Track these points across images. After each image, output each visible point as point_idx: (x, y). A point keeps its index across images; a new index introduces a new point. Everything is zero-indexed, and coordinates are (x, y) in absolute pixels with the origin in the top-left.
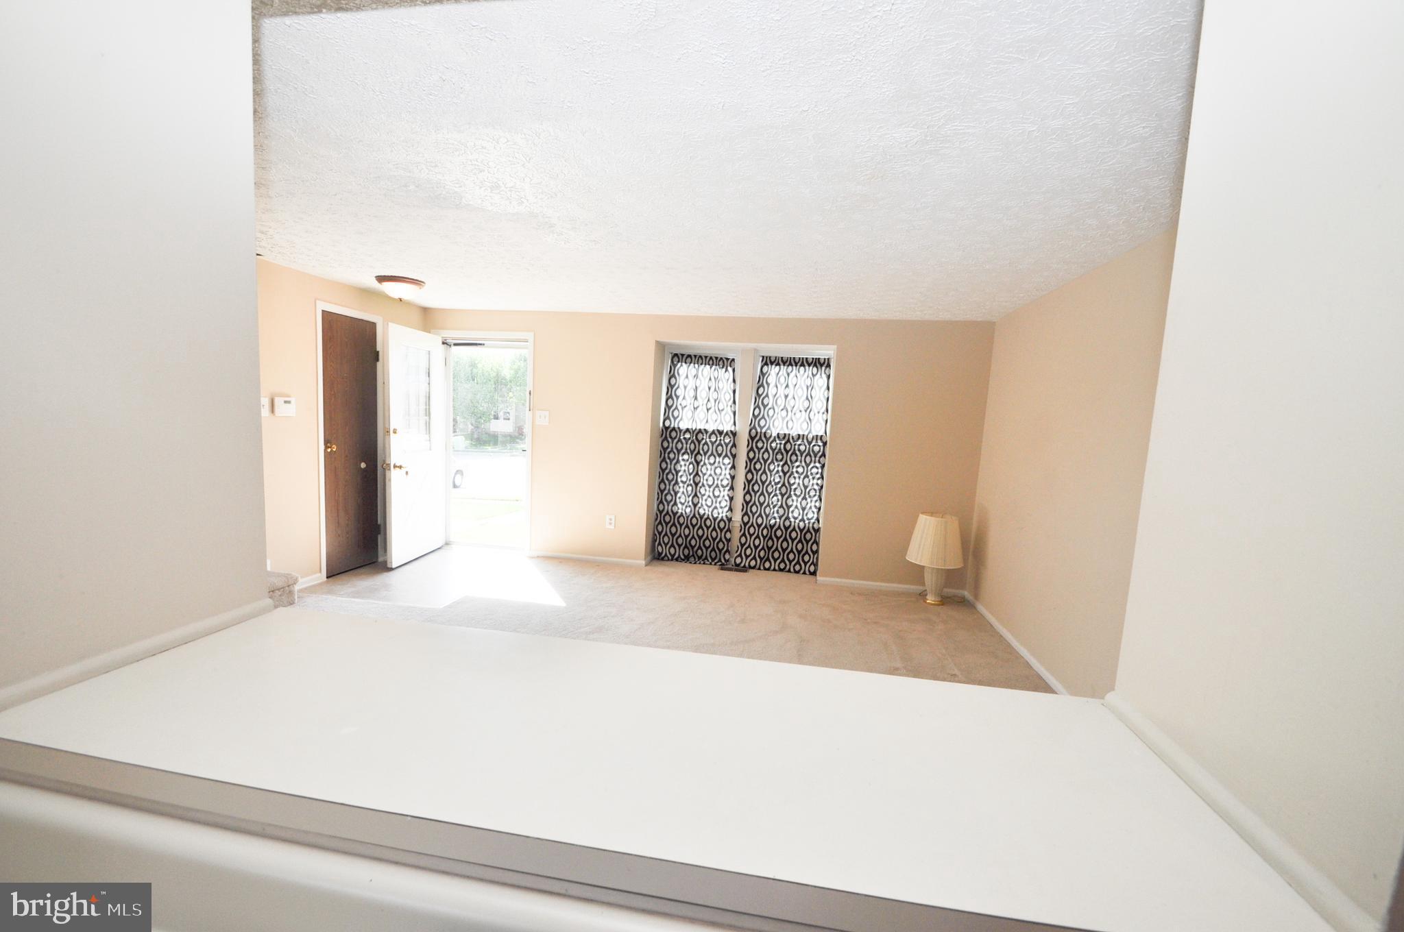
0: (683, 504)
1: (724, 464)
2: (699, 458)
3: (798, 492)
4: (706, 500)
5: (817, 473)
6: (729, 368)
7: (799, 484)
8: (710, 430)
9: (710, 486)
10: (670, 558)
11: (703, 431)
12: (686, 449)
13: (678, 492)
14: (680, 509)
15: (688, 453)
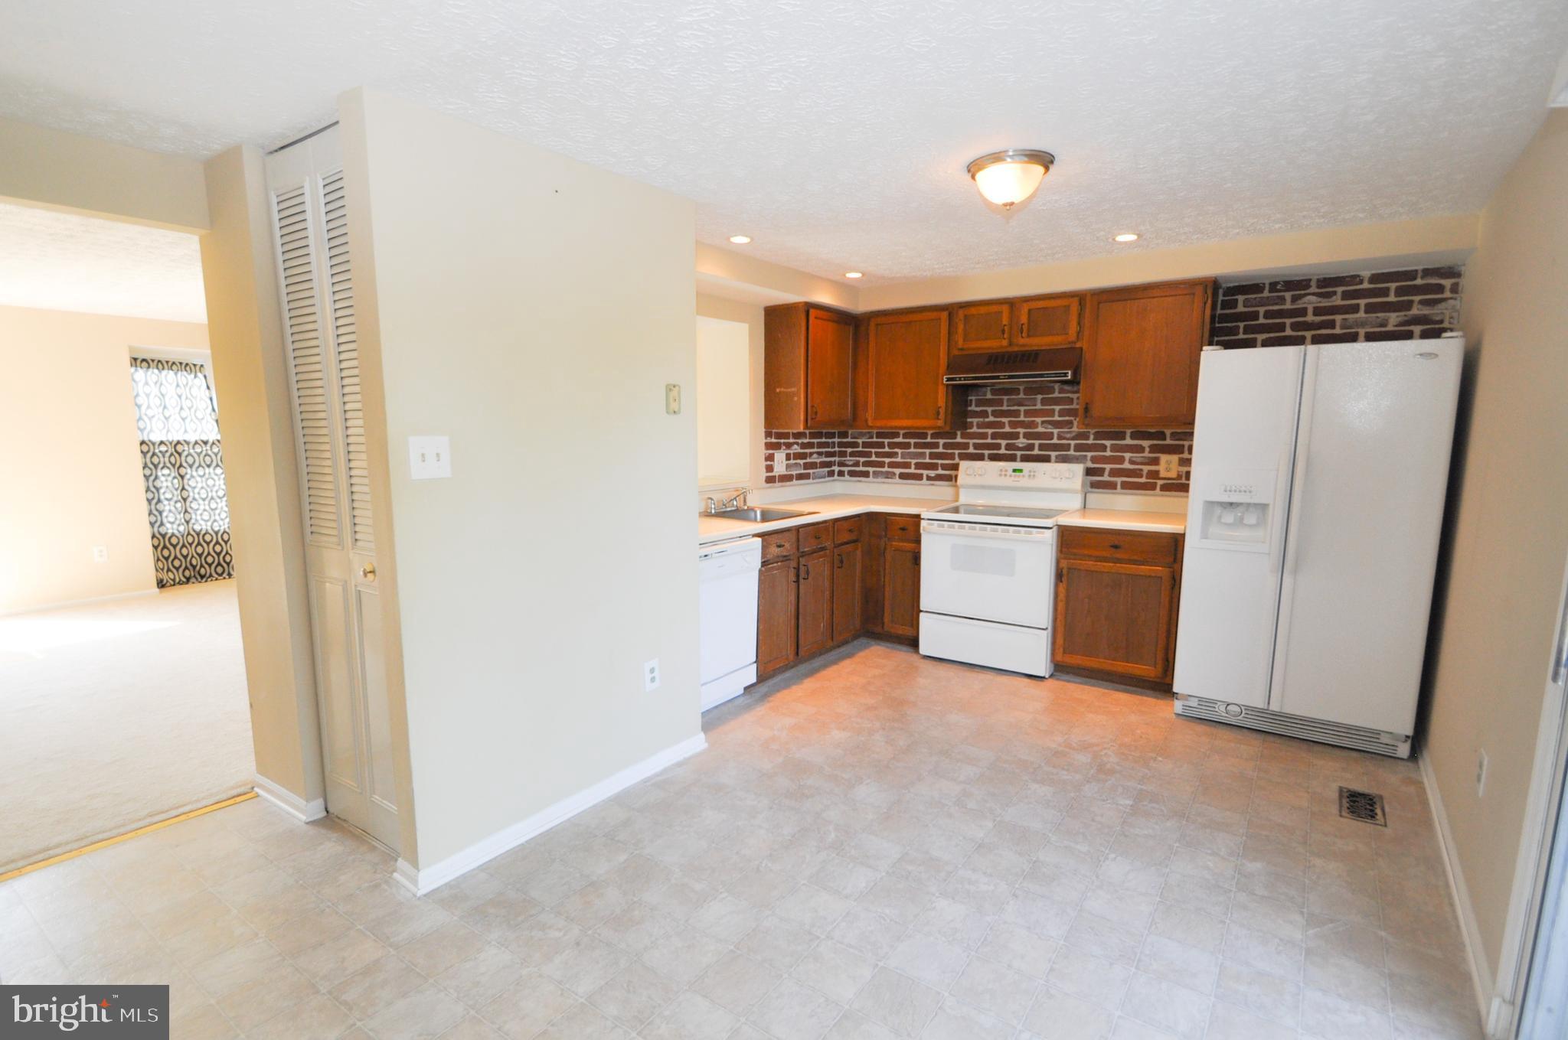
0: (172, 523)
1: (216, 475)
2: (182, 471)
4: (201, 515)
6: (199, 374)
8: (193, 440)
9: (204, 500)
10: (172, 583)
11: (183, 443)
12: (165, 463)
13: (163, 511)
14: (169, 529)
15: (168, 468)
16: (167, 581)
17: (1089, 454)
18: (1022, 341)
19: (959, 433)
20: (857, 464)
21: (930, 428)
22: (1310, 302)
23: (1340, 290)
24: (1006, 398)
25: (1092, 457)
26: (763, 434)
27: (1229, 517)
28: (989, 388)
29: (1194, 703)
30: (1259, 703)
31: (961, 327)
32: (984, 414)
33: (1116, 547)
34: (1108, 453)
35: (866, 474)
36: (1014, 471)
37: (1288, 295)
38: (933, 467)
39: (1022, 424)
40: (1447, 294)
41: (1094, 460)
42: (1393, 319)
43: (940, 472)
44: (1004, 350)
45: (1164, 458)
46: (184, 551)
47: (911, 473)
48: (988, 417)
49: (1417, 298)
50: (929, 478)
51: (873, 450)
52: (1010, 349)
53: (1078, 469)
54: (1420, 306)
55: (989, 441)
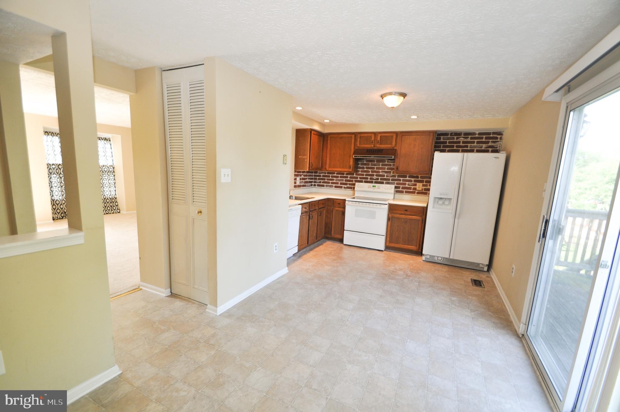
0: (57, 196)
2: (61, 175)
3: (107, 185)
5: (112, 178)
7: (106, 183)
10: (57, 218)
12: (54, 172)
13: (54, 191)
14: (56, 198)
15: (56, 174)
16: (55, 218)
17: (396, 182)
18: (378, 146)
19: (355, 174)
20: (320, 182)
21: (345, 172)
22: (462, 139)
23: (470, 136)
24: (370, 163)
25: (397, 183)
26: (294, 171)
27: (441, 202)
28: (365, 160)
29: (428, 257)
30: (447, 256)
31: (358, 140)
32: (363, 168)
33: (406, 210)
34: (401, 182)
35: (323, 186)
36: (373, 186)
37: (455, 137)
38: (346, 184)
39: (375, 172)
40: (499, 140)
41: (397, 184)
42: (484, 146)
43: (348, 186)
44: (372, 148)
45: (418, 184)
46: (62, 207)
47: (338, 186)
48: (364, 169)
49: (491, 140)
50: (344, 188)
51: (326, 178)
52: (374, 148)
53: (393, 186)
54: (491, 143)
55: (365, 176)
